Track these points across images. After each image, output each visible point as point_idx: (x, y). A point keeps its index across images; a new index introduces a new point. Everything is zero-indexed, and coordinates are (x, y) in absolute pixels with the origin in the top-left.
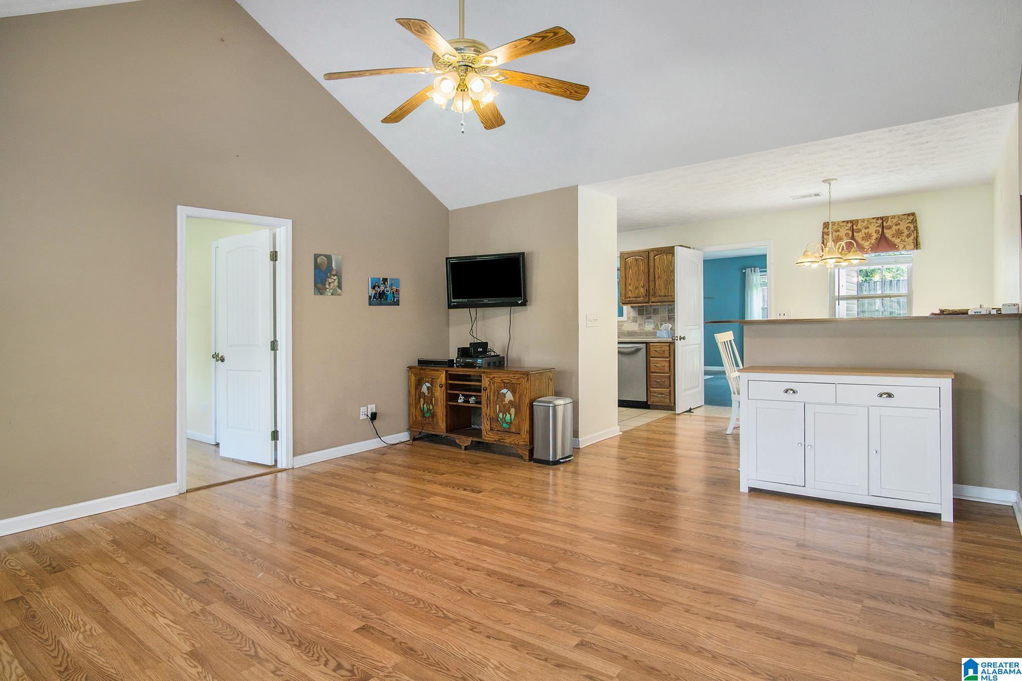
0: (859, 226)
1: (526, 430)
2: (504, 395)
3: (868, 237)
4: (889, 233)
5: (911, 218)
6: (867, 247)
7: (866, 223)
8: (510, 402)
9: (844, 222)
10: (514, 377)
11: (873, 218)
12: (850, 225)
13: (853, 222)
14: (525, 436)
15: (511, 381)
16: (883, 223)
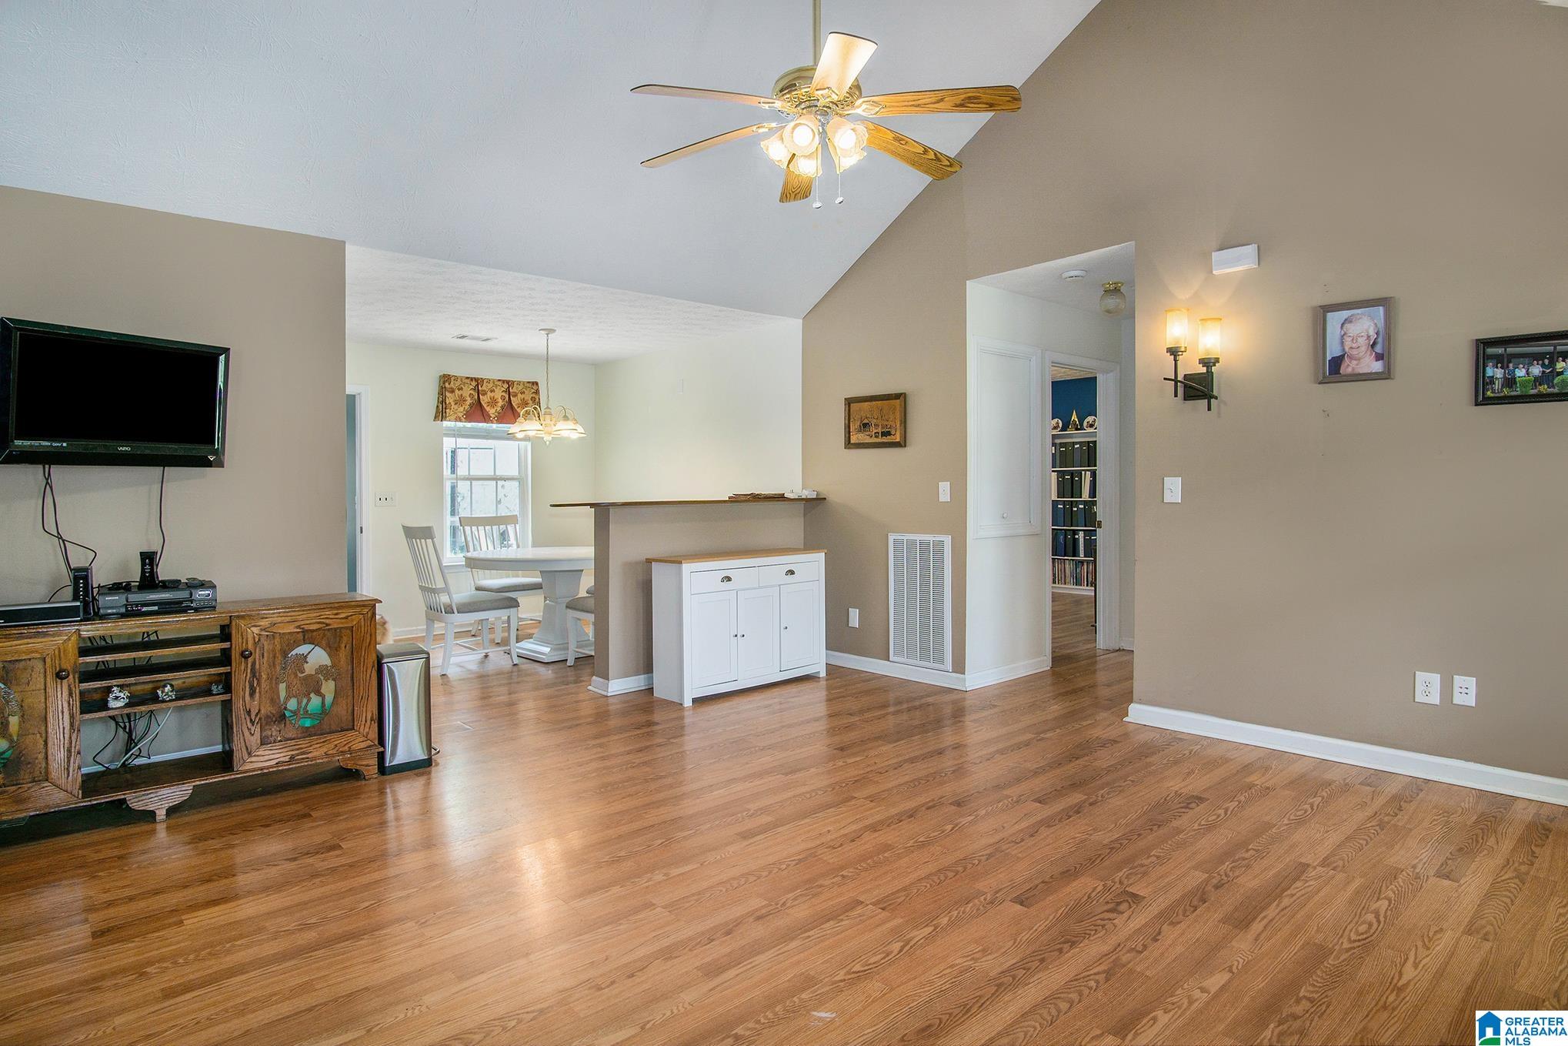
0: (484, 388)
1: (369, 718)
2: (304, 658)
3: (493, 402)
4: (515, 401)
5: (535, 387)
6: (493, 416)
7: (491, 385)
8: (322, 669)
9: (467, 378)
10: (337, 614)
11: (499, 380)
12: (474, 383)
13: (478, 381)
14: (367, 730)
15: (327, 625)
16: (509, 387)
